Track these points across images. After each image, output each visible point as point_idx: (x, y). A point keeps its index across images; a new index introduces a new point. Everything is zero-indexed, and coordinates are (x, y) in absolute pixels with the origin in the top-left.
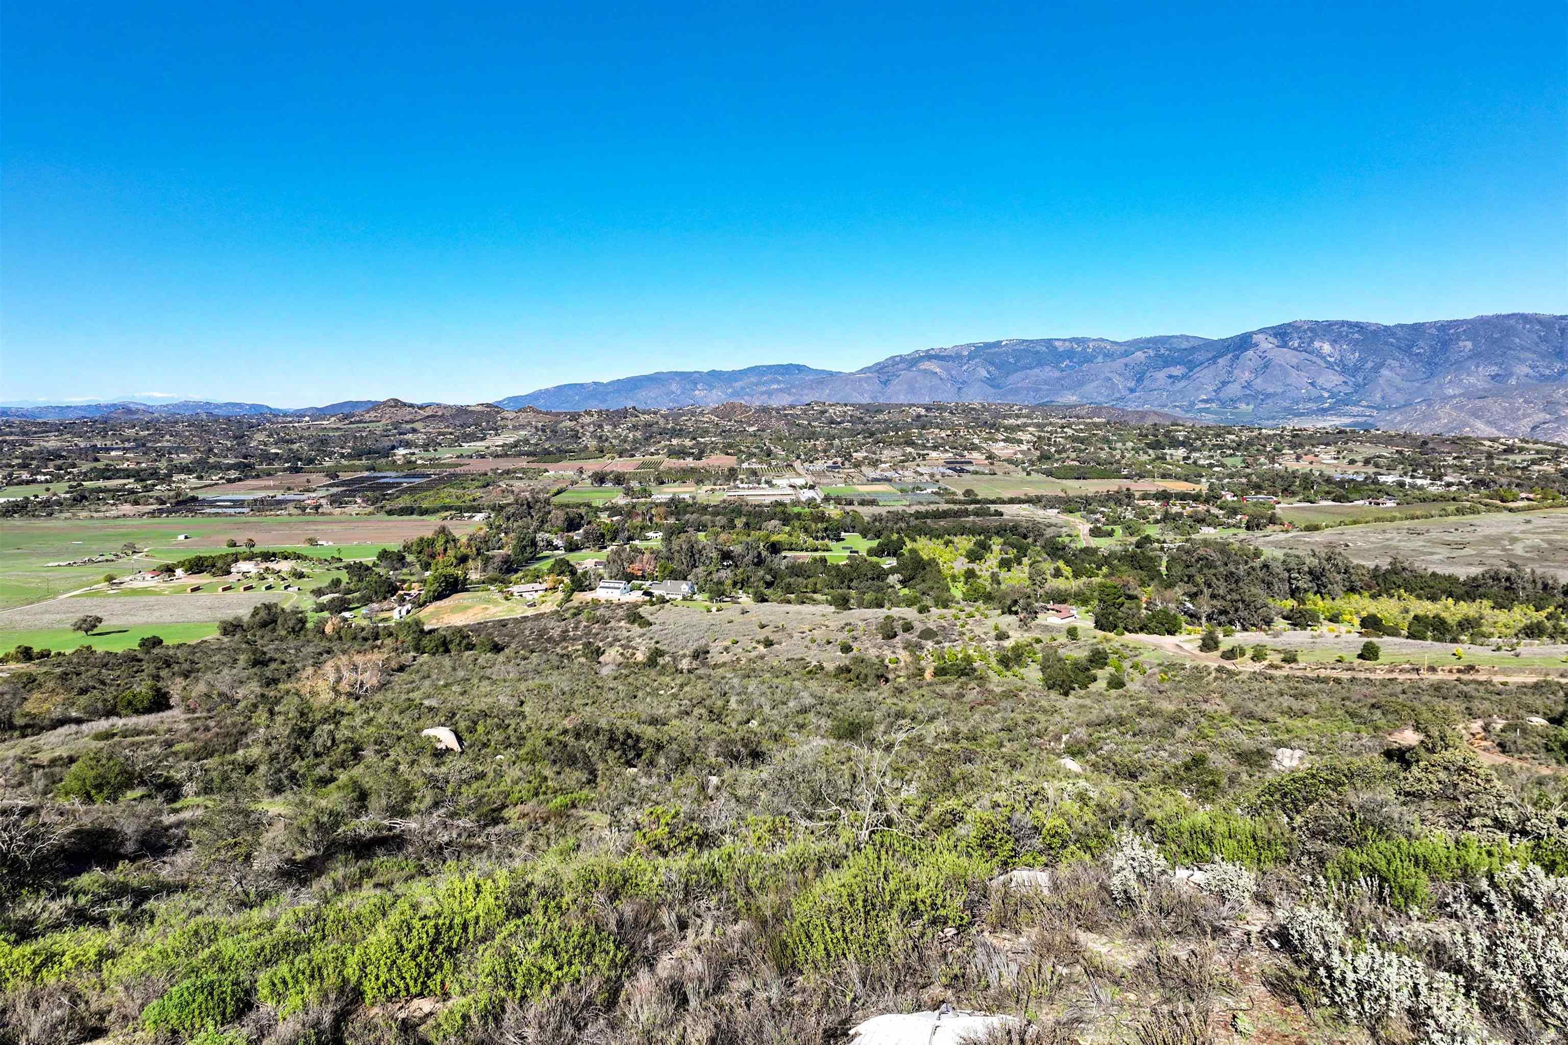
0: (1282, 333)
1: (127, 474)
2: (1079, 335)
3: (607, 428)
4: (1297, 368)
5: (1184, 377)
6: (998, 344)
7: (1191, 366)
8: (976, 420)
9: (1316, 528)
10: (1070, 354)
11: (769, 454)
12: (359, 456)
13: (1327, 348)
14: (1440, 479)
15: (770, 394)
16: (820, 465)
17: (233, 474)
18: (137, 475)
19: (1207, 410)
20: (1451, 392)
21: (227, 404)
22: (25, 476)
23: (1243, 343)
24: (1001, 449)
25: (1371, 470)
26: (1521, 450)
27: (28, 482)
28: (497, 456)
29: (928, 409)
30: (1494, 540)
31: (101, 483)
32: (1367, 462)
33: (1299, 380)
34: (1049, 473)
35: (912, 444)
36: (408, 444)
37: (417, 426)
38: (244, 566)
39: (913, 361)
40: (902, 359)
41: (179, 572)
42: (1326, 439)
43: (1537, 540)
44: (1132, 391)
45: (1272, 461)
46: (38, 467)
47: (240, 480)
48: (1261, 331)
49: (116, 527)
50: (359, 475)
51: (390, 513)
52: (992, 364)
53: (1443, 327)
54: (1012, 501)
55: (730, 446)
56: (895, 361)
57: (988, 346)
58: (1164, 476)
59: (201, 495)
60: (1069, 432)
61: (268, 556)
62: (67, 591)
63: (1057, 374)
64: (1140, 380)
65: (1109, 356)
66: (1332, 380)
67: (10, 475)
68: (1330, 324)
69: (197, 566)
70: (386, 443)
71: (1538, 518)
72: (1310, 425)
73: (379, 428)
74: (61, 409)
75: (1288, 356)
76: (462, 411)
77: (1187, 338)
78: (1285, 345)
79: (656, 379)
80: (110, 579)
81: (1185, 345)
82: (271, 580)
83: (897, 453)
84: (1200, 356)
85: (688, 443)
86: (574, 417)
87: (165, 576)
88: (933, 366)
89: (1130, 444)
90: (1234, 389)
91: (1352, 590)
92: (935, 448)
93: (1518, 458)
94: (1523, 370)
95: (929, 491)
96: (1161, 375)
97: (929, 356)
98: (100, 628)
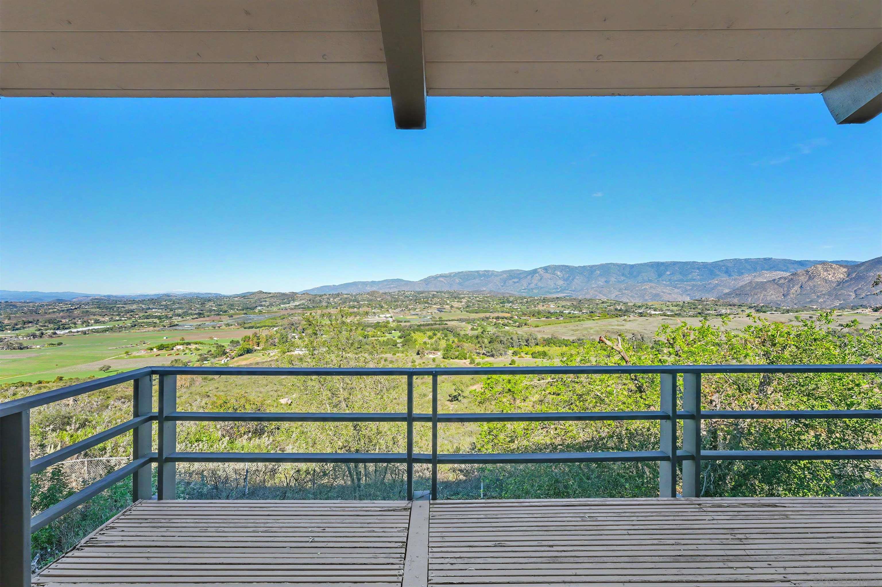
0: (546, 269)
1: (156, 317)
2: (487, 269)
3: (331, 299)
4: (550, 279)
5: (517, 282)
6: (462, 272)
7: (520, 279)
8: (451, 295)
9: (538, 326)
10: (484, 275)
11: (382, 307)
12: (243, 310)
13: (559, 273)
14: (581, 311)
15: (390, 288)
16: (397, 310)
17: (196, 316)
18: (160, 318)
19: (523, 292)
20: (594, 286)
21: (206, 294)
22: (118, 318)
23: (535, 271)
24: (456, 304)
25: (562, 309)
26: (606, 302)
27: (118, 320)
28: (292, 309)
29: (437, 292)
30: (586, 329)
31: (145, 320)
32: (562, 306)
33: (551, 284)
34: (467, 312)
35: (428, 303)
36: (261, 306)
37: (267, 299)
38: (178, 347)
39: (436, 277)
40: (433, 277)
41: (155, 350)
42: (552, 300)
43: (597, 329)
44: (502, 286)
45: (535, 307)
46: (123, 315)
47: (197, 318)
48: (540, 268)
49: (144, 335)
50: (241, 316)
51: (245, 328)
52: (461, 278)
53: (592, 267)
54: (452, 320)
55: (369, 305)
56: (429, 278)
57: (459, 273)
58: (502, 312)
59: (180, 324)
60: (478, 299)
61: (189, 344)
62: (109, 357)
63: (480, 281)
64: (505, 283)
65: (496, 276)
66: (560, 282)
67: (112, 318)
68: (559, 266)
69: (161, 348)
70: (254, 305)
71: (599, 322)
72: (549, 296)
73: (253, 301)
74: (145, 295)
75: (548, 276)
76: (284, 294)
77: (518, 270)
78: (547, 272)
79: (355, 284)
80: (127, 353)
81: (518, 272)
82: (187, 351)
83: (422, 306)
84: (522, 276)
85: (356, 303)
86: (321, 296)
87: (149, 351)
88: (442, 279)
89: (495, 302)
90: (532, 286)
91: (537, 344)
92: (435, 304)
93: (605, 305)
94: (613, 279)
95: (429, 317)
96: (511, 282)
97: (441, 276)
98: (110, 370)
